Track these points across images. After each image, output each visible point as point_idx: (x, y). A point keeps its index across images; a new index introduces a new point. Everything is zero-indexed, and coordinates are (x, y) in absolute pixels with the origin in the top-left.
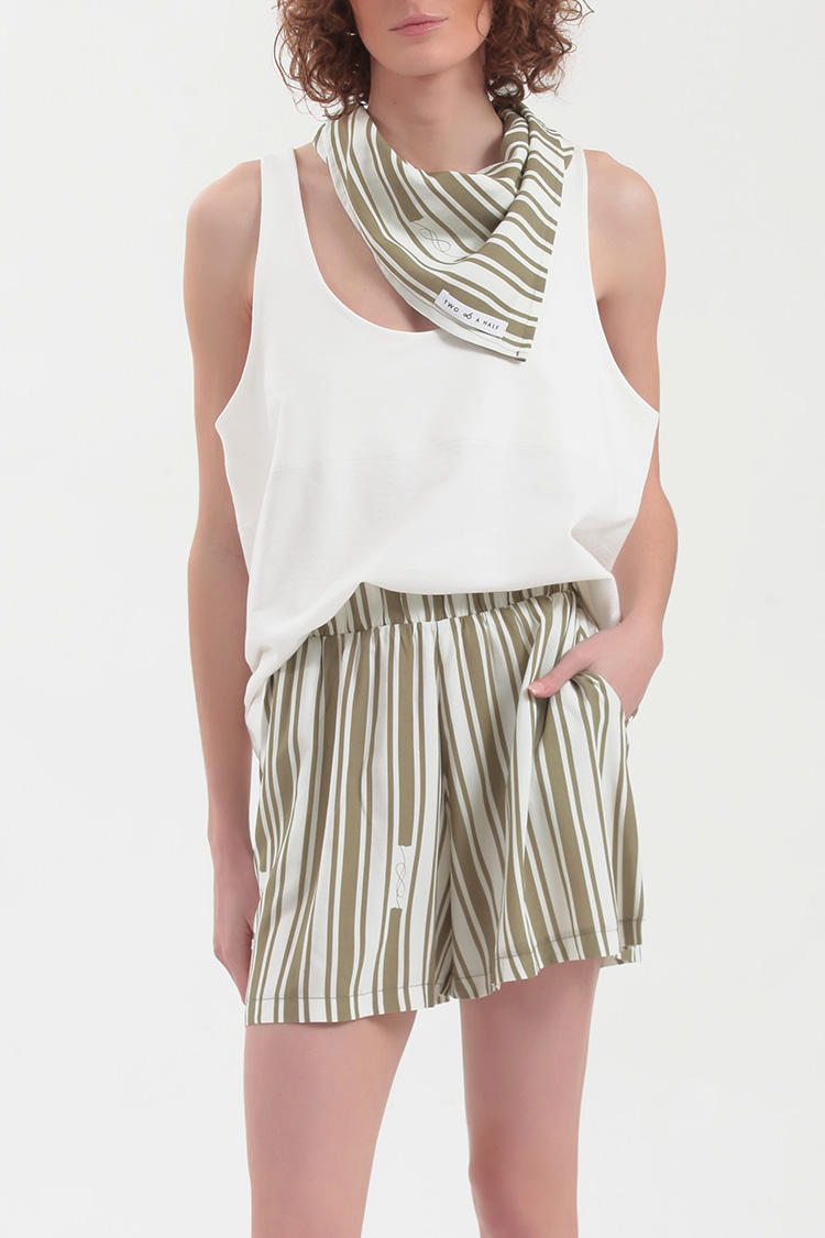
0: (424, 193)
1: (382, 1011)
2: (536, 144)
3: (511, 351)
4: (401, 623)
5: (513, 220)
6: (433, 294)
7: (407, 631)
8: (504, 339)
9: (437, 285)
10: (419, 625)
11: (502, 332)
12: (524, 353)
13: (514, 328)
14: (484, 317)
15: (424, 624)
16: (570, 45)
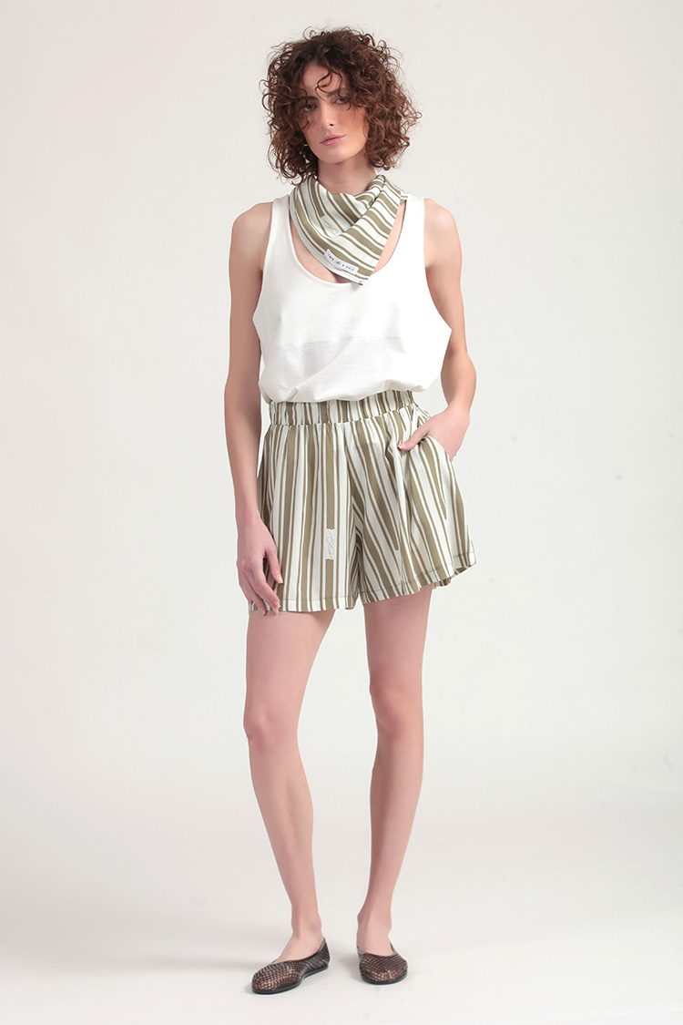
0: (326, 201)
1: (325, 609)
2: (385, 188)
3: (357, 280)
4: (327, 423)
5: (365, 219)
6: (323, 251)
7: (329, 427)
8: (356, 276)
9: (325, 246)
10: (335, 424)
11: (355, 272)
12: (364, 282)
13: (362, 270)
14: (347, 264)
15: (338, 424)
16: (408, 144)
